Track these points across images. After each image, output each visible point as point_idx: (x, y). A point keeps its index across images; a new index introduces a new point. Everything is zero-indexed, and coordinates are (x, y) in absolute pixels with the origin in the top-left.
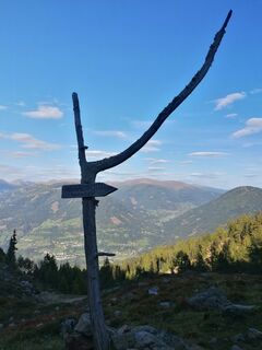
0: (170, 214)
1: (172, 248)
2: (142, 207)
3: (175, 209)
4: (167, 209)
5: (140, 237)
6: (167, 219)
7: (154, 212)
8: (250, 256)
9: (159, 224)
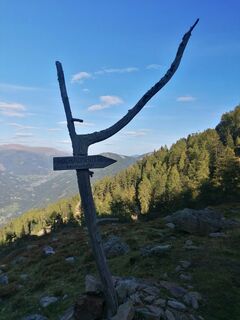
0: (41, 179)
1: (44, 210)
2: (11, 173)
3: (46, 174)
4: (39, 174)
5: (9, 203)
6: (38, 184)
7: (25, 178)
8: (112, 209)
9: (29, 189)
